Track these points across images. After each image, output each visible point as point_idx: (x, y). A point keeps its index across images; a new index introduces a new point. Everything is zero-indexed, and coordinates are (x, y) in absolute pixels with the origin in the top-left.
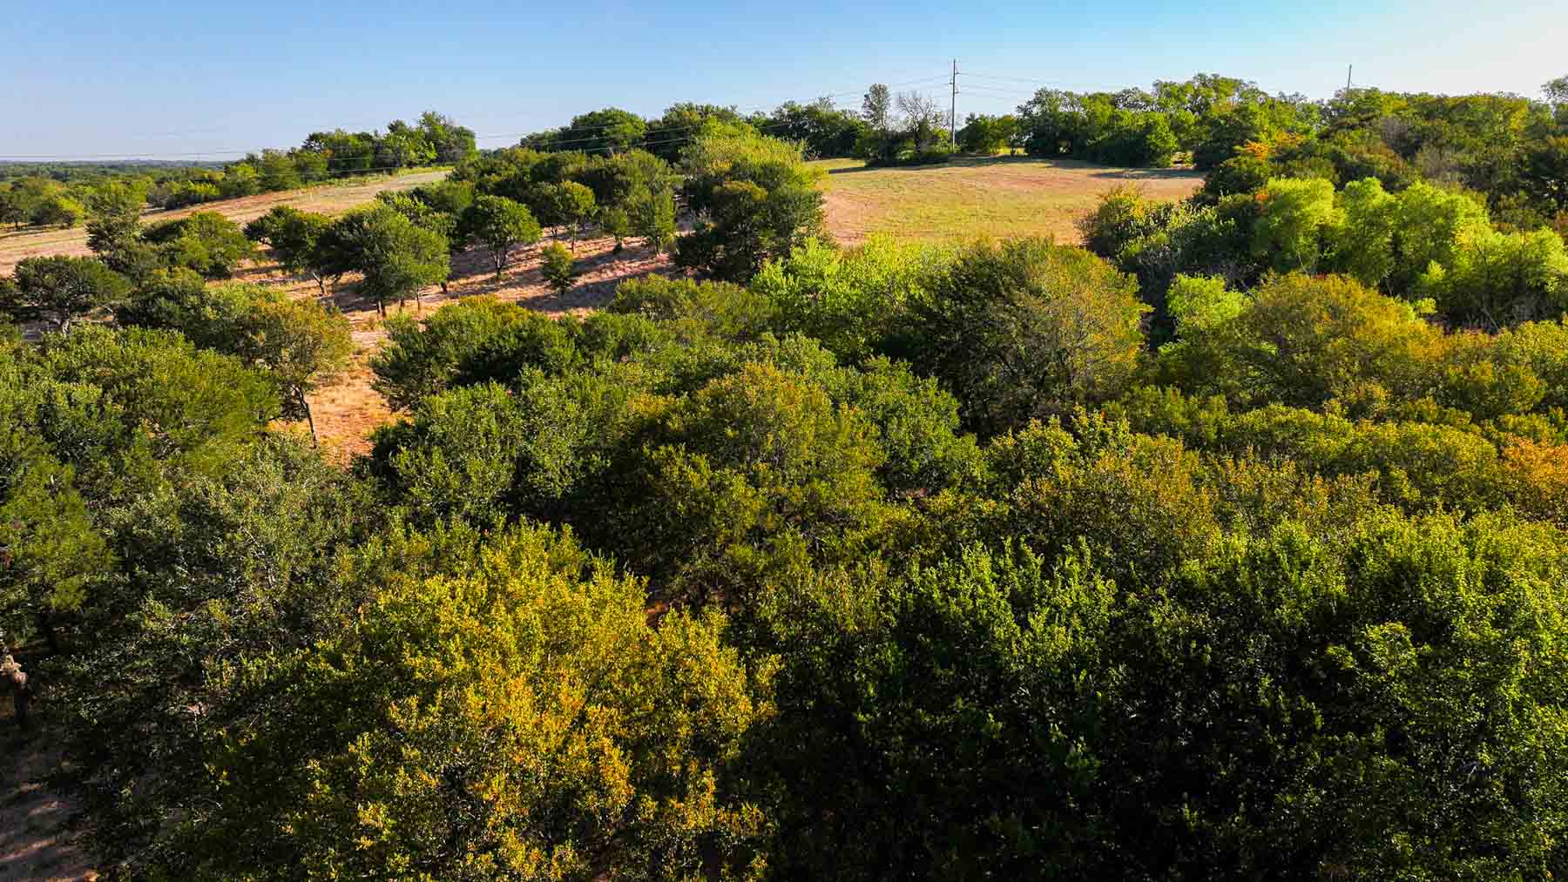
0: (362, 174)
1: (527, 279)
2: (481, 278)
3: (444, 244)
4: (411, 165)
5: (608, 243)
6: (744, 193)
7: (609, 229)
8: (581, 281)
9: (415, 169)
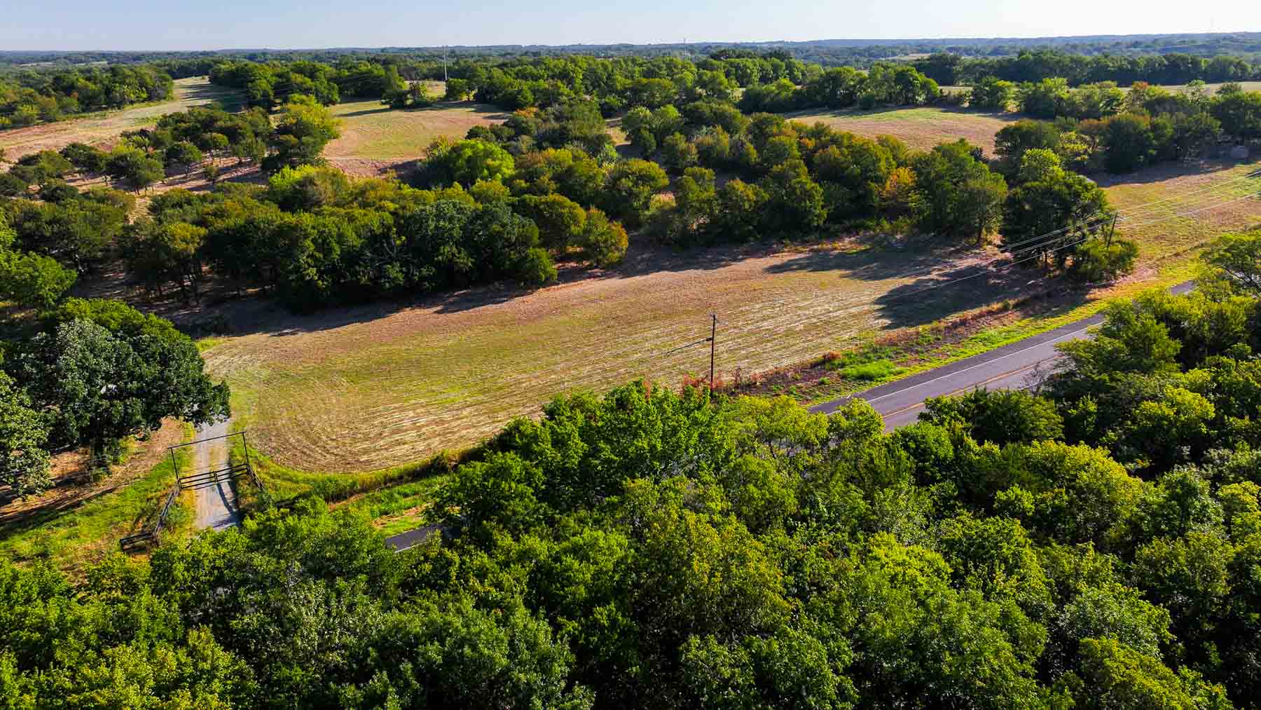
0: (101, 109)
1: (199, 177)
2: (179, 176)
3: (161, 165)
4: (132, 102)
5: (236, 160)
6: (287, 141)
7: (235, 154)
8: (222, 178)
9: (135, 105)
